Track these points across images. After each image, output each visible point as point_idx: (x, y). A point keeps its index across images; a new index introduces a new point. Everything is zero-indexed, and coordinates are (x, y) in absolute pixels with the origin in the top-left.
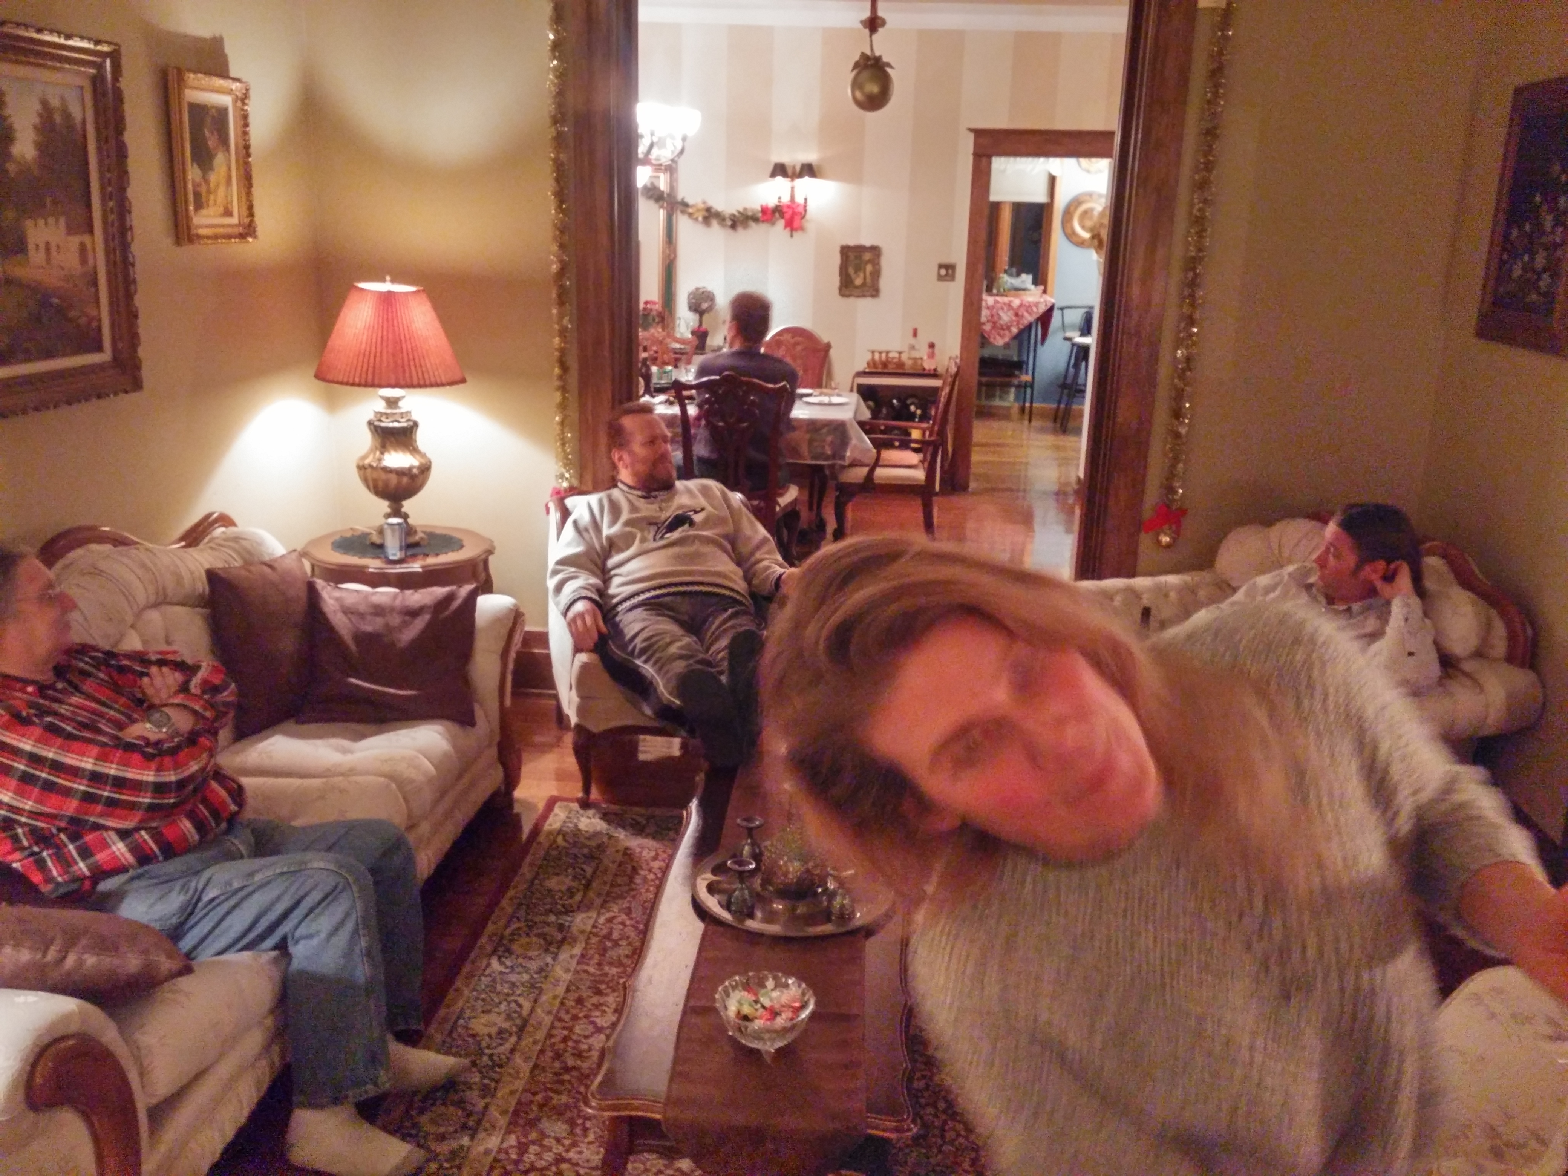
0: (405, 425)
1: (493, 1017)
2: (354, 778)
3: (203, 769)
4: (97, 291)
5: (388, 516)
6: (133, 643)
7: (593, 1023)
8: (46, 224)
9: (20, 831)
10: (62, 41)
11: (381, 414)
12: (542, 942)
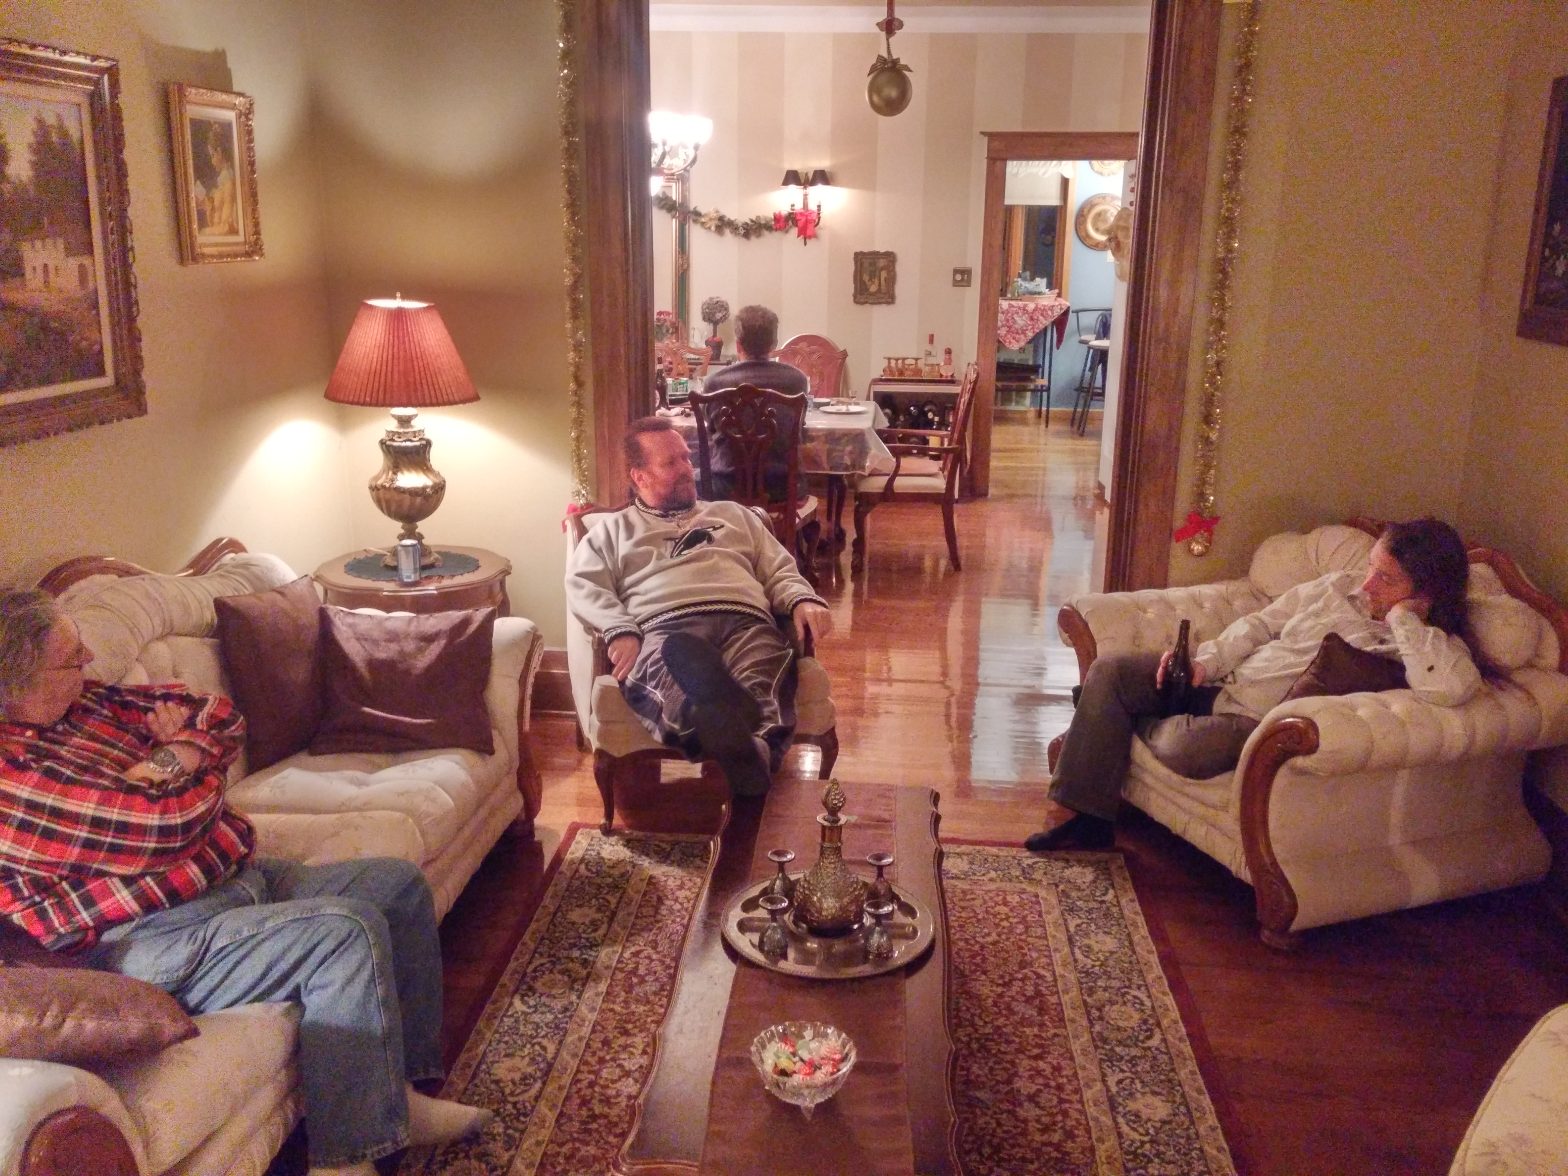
0: (418, 444)
1: (516, 1061)
2: (369, 814)
3: (209, 811)
4: (98, 314)
5: (401, 537)
6: (139, 677)
7: (620, 1066)
8: (44, 246)
9: (20, 880)
10: (57, 56)
11: (394, 433)
12: (566, 978)
